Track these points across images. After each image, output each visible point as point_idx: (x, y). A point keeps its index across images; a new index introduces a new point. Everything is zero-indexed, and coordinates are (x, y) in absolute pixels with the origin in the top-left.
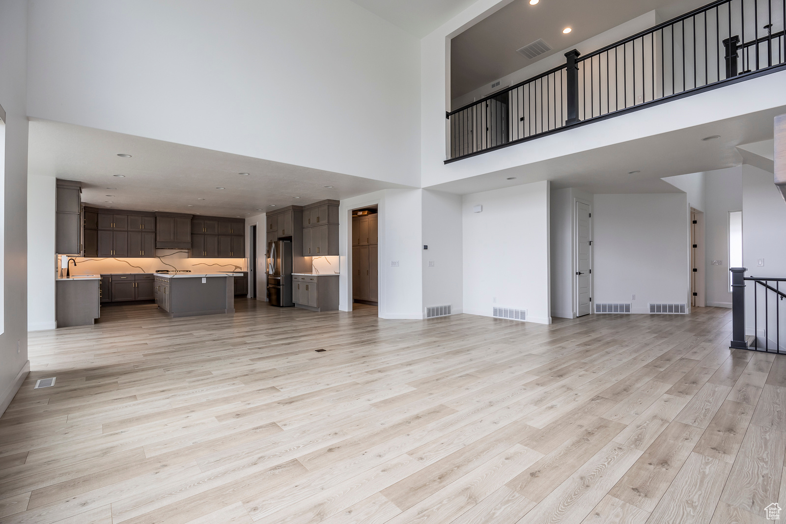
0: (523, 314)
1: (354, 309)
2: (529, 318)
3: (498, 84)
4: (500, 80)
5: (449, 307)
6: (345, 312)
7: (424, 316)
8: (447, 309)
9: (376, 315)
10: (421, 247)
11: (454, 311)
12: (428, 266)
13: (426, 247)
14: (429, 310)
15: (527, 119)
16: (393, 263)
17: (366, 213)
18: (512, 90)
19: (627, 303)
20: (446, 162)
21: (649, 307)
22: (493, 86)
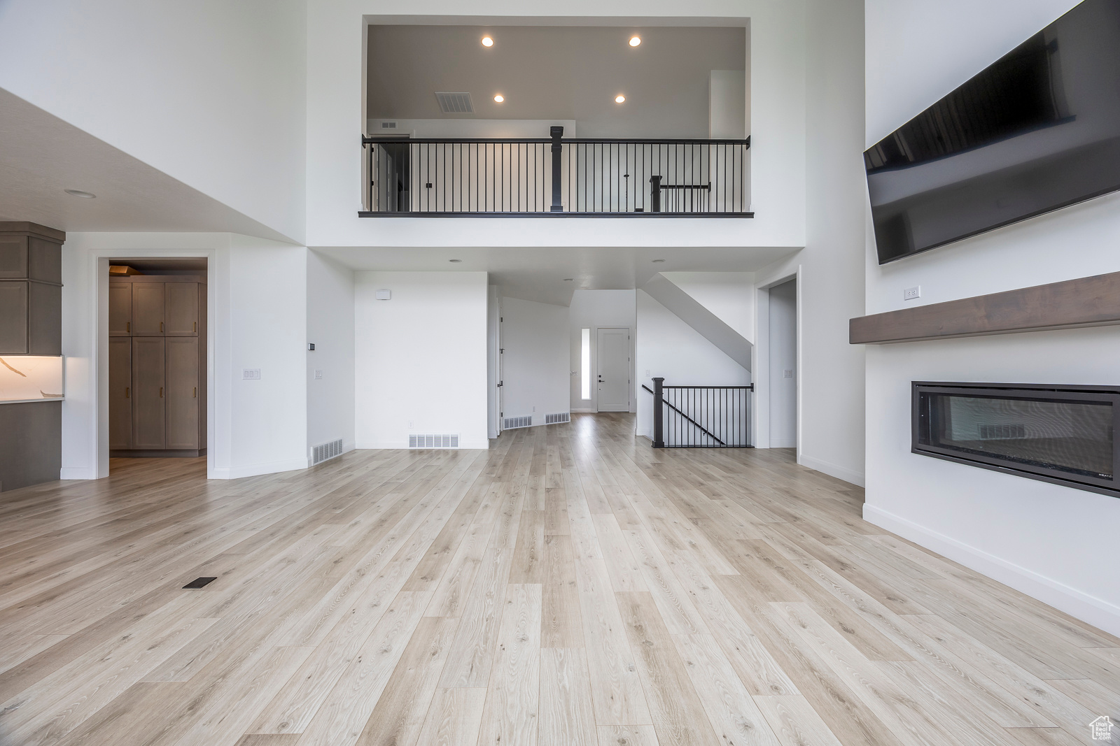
0: (455, 440)
1: (112, 470)
2: (462, 445)
3: (393, 125)
4: (396, 121)
5: (341, 442)
6: (91, 481)
7: (309, 461)
8: (338, 445)
9: (203, 472)
10: (304, 347)
11: (346, 447)
12: (315, 377)
13: (312, 347)
14: (316, 450)
15: (434, 186)
16: (249, 374)
17: (124, 270)
18: (412, 143)
19: (529, 415)
20: (362, 214)
21: (545, 418)
22: (385, 125)
